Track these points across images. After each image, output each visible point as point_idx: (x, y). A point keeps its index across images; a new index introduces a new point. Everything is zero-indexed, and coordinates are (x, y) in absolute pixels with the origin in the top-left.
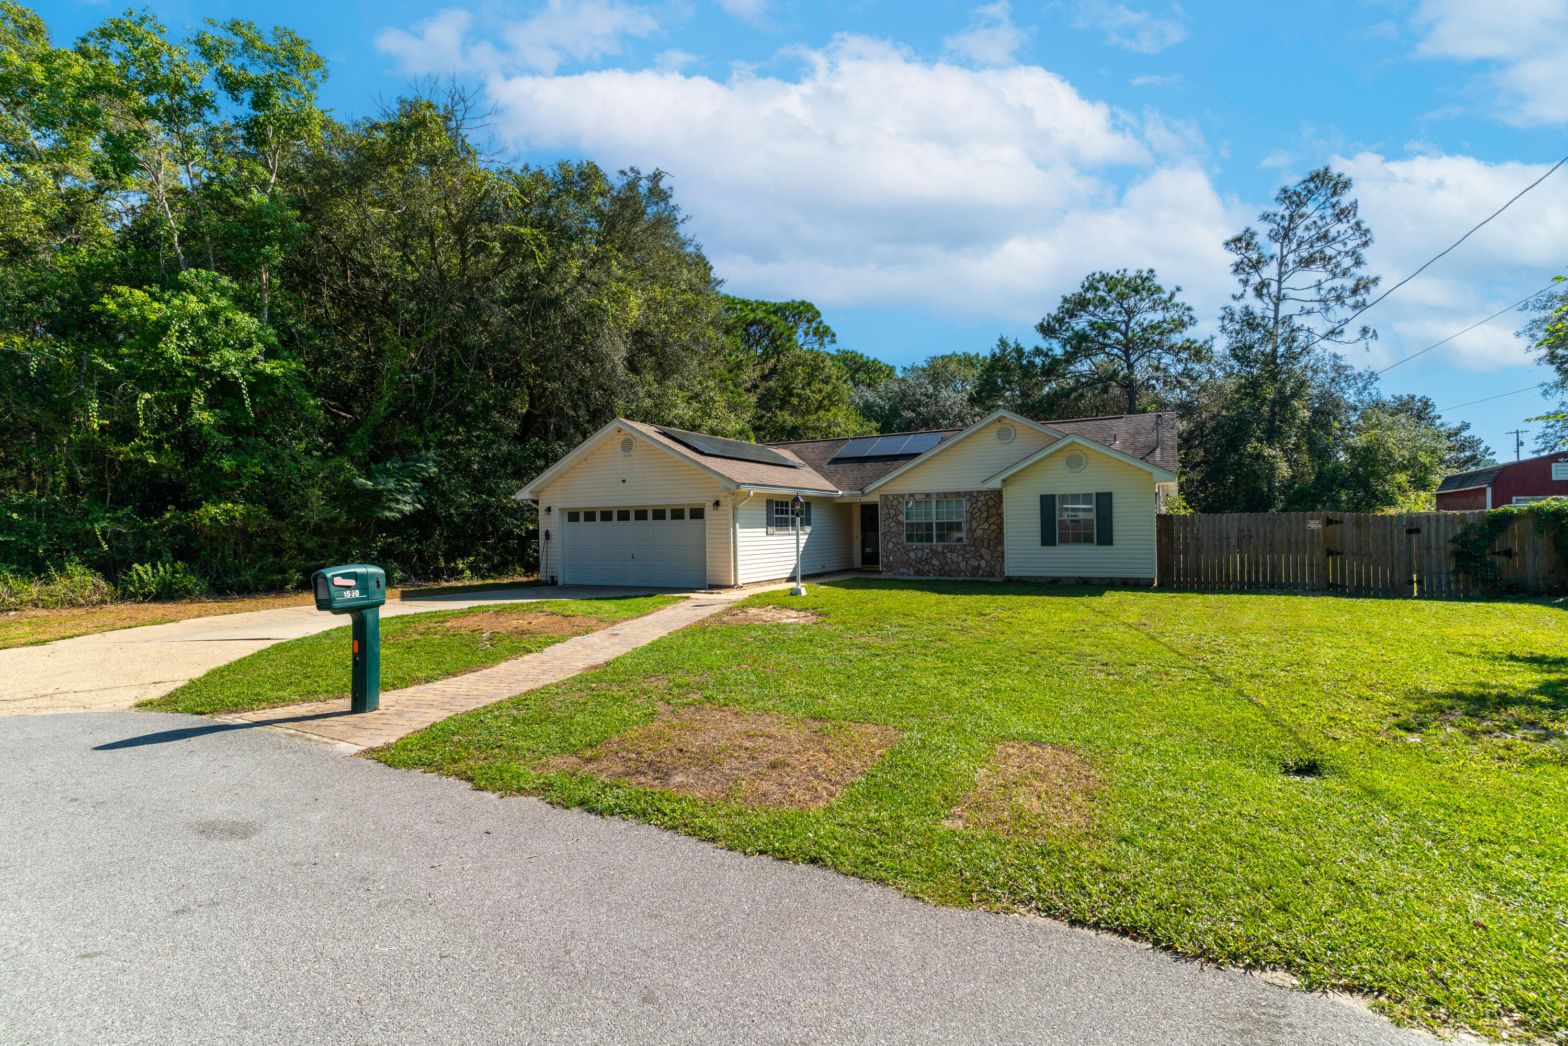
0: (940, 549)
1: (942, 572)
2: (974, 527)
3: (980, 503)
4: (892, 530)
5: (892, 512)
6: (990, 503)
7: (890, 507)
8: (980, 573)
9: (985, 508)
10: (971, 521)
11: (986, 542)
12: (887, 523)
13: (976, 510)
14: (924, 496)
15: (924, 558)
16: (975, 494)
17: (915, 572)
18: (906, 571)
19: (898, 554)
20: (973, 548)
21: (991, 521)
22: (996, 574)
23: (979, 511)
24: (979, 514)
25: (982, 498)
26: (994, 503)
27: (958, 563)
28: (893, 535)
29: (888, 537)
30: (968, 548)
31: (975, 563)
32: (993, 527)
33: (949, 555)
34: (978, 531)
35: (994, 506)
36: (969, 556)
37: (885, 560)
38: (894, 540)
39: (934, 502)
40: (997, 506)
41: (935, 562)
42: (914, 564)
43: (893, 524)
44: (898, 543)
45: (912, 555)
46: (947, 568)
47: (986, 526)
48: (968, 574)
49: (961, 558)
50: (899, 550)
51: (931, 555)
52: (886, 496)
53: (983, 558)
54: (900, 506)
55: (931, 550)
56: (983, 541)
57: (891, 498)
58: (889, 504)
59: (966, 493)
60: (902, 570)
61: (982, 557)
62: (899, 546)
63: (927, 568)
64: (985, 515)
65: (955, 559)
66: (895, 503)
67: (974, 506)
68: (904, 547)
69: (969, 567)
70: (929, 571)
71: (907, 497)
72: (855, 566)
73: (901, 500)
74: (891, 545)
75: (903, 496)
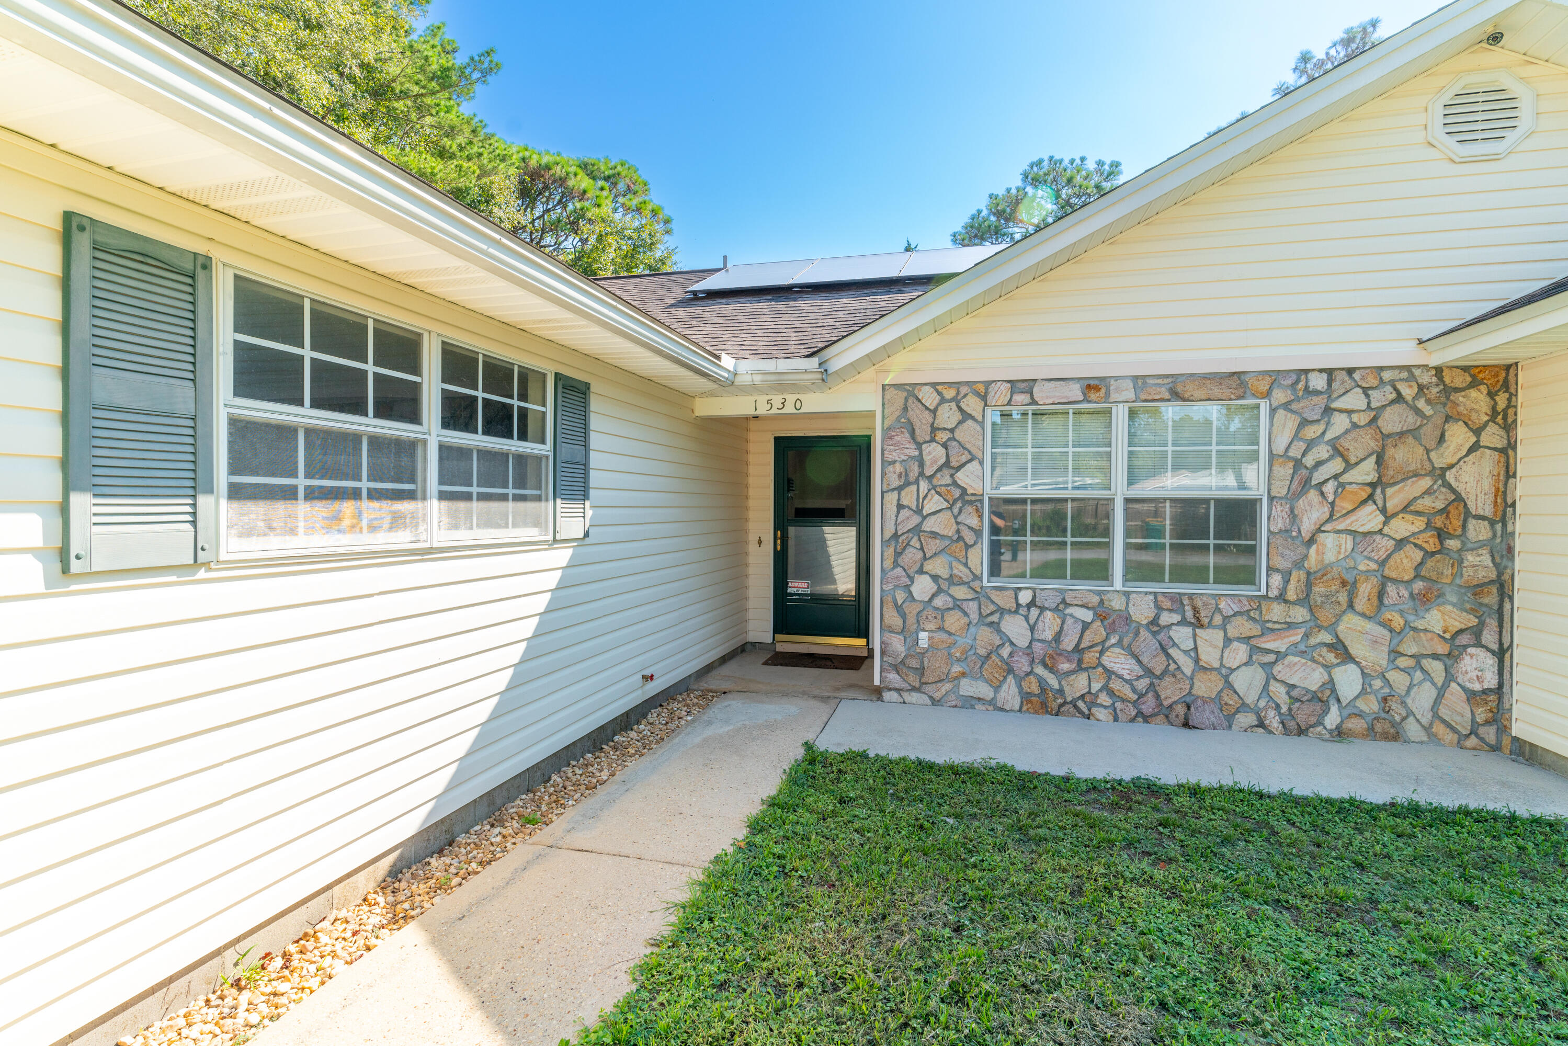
0: (1142, 611)
1: (1149, 704)
2: (1307, 526)
3: (1340, 423)
4: (929, 525)
5: (934, 454)
6: (1393, 420)
7: (923, 433)
8: (1332, 719)
9: (1365, 442)
10: (1294, 496)
11: (1366, 589)
12: (909, 497)
13: (1322, 452)
14: (1075, 392)
15: (1068, 643)
16: (1318, 382)
17: (1026, 698)
18: (985, 691)
19: (954, 621)
20: (1300, 614)
21: (1396, 497)
22: (1412, 729)
23: (1338, 451)
24: (1337, 465)
25: (1355, 400)
26: (1411, 420)
27: (1226, 674)
28: (932, 546)
29: (911, 556)
30: (1276, 612)
31: (1313, 678)
32: (1402, 527)
33: (1182, 635)
34: (1328, 541)
35: (1413, 432)
36: (1280, 645)
37: (898, 645)
38: (938, 566)
39: (1120, 414)
40: (1429, 433)
41: (1118, 661)
42: (1022, 664)
43: (934, 503)
44: (952, 580)
45: (1015, 628)
46: (1170, 692)
47: (1369, 518)
48: (1273, 721)
49: (1239, 653)
50: (957, 605)
51: (1097, 632)
52: (910, 391)
53: (1347, 657)
54: (967, 432)
55: (1102, 613)
56: (1350, 586)
57: (929, 398)
58: (922, 421)
59: (1275, 377)
60: (968, 687)
61: (1345, 655)
62: (960, 592)
63: (1079, 684)
64: (1366, 472)
65: (1209, 656)
66: (948, 416)
67: (1311, 432)
68: (980, 596)
69: (1279, 691)
70: (1089, 698)
71: (1000, 394)
72: (752, 637)
73: (972, 404)
74: (923, 587)
75: (983, 391)
